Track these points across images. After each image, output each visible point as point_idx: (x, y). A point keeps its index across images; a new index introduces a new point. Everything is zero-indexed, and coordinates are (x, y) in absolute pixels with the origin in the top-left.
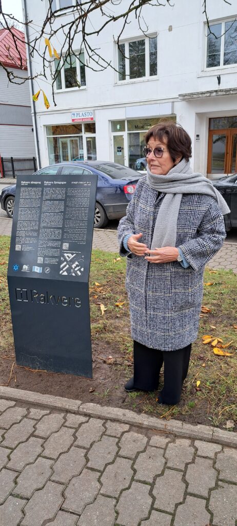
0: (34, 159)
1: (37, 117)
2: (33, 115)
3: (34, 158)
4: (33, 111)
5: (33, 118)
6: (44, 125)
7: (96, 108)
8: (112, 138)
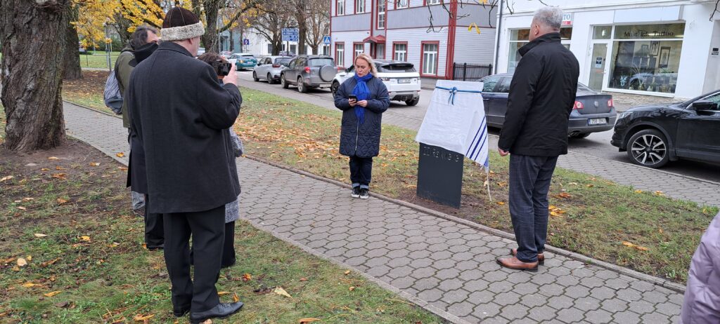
0: (490, 67)
1: (503, 19)
2: (499, 16)
3: (490, 65)
4: (499, 13)
5: (498, 20)
6: (509, 29)
7: (577, 10)
8: (592, 46)
